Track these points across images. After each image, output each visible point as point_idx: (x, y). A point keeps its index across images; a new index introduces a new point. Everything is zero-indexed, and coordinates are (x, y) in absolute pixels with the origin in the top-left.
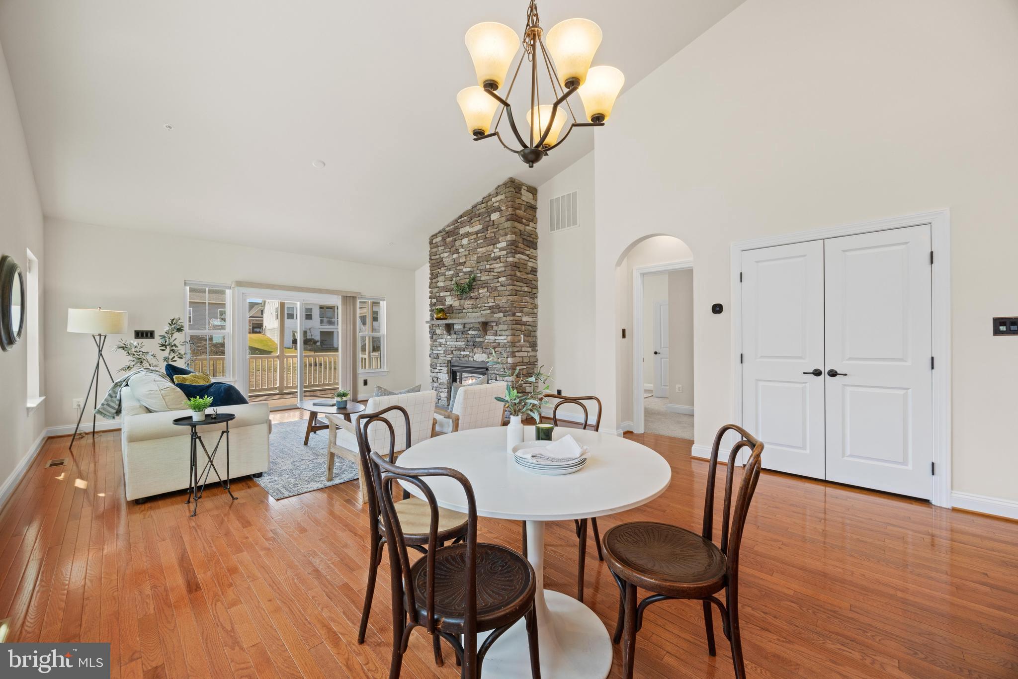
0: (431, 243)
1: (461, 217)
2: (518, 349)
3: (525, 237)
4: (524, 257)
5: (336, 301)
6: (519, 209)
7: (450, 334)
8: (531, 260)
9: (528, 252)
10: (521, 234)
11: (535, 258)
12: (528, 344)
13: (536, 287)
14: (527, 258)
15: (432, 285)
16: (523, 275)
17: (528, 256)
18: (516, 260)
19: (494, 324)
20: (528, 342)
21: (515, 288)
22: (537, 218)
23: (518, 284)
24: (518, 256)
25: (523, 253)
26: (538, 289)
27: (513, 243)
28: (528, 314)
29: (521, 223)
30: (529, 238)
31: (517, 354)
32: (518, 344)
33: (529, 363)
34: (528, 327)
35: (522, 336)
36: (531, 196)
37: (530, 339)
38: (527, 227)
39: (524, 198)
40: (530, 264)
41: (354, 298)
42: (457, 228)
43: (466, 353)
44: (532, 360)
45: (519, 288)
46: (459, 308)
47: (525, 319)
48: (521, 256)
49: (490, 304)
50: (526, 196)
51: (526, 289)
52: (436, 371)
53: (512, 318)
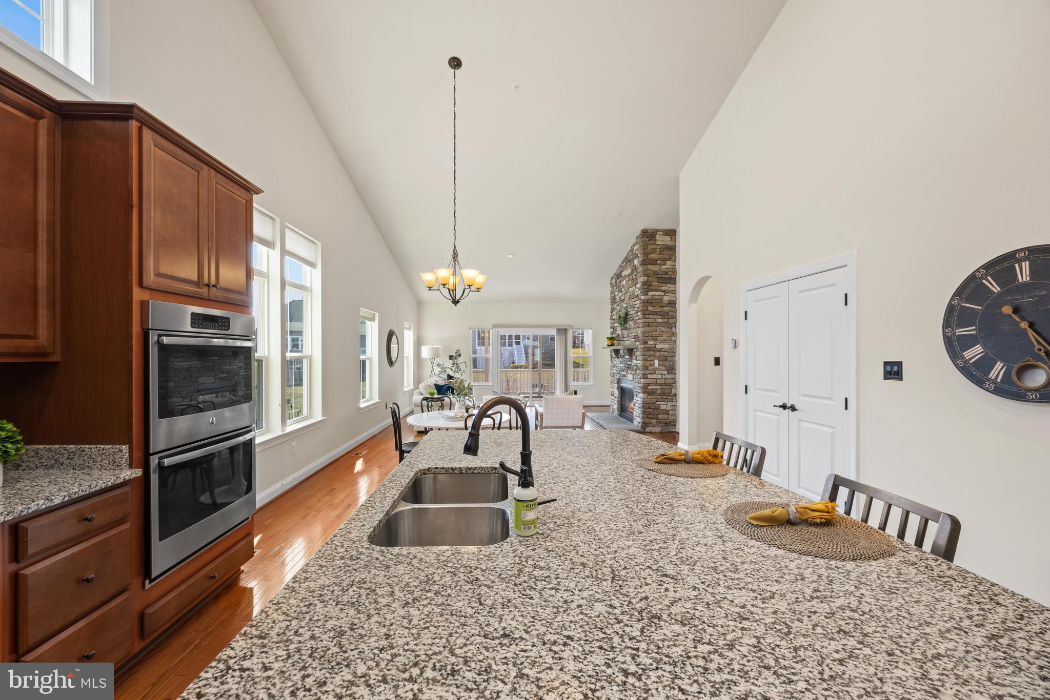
0: (611, 284)
1: (623, 263)
2: (651, 372)
3: (659, 276)
4: (658, 293)
5: (553, 332)
6: (653, 253)
7: (618, 358)
8: (667, 294)
9: (663, 288)
10: (655, 273)
11: (674, 292)
12: (663, 368)
13: (674, 317)
14: (663, 294)
15: (612, 319)
16: (656, 309)
17: (664, 291)
18: (647, 297)
19: (635, 350)
20: (664, 365)
21: (647, 320)
22: (676, 257)
23: (650, 317)
24: (651, 293)
25: (656, 290)
26: (676, 319)
27: (644, 283)
28: (663, 342)
29: (656, 264)
30: (664, 276)
31: (649, 376)
32: (650, 368)
33: (665, 384)
34: (663, 353)
35: (656, 362)
36: (668, 238)
37: (667, 363)
38: (663, 267)
39: (658, 242)
40: (666, 298)
41: (566, 330)
42: (621, 272)
43: (624, 373)
44: (668, 381)
45: (652, 321)
46: (621, 336)
47: (659, 346)
48: (654, 293)
49: (634, 334)
50: (662, 240)
51: (660, 320)
52: (613, 386)
53: (643, 346)
